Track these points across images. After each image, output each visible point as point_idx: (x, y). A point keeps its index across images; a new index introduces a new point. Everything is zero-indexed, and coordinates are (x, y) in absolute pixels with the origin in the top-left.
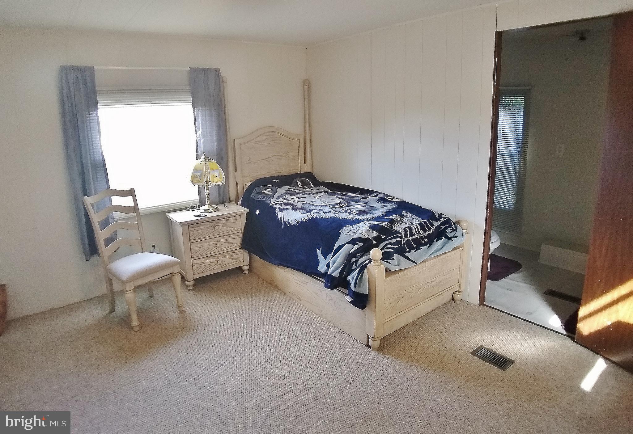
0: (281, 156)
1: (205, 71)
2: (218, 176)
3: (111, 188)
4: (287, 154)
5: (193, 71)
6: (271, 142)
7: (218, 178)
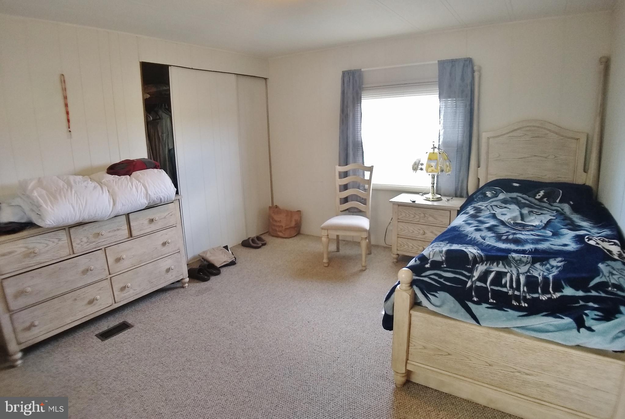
0: (546, 158)
1: (453, 62)
2: (435, 166)
3: (365, 165)
4: (555, 157)
5: (442, 64)
6: (531, 139)
7: (433, 168)
